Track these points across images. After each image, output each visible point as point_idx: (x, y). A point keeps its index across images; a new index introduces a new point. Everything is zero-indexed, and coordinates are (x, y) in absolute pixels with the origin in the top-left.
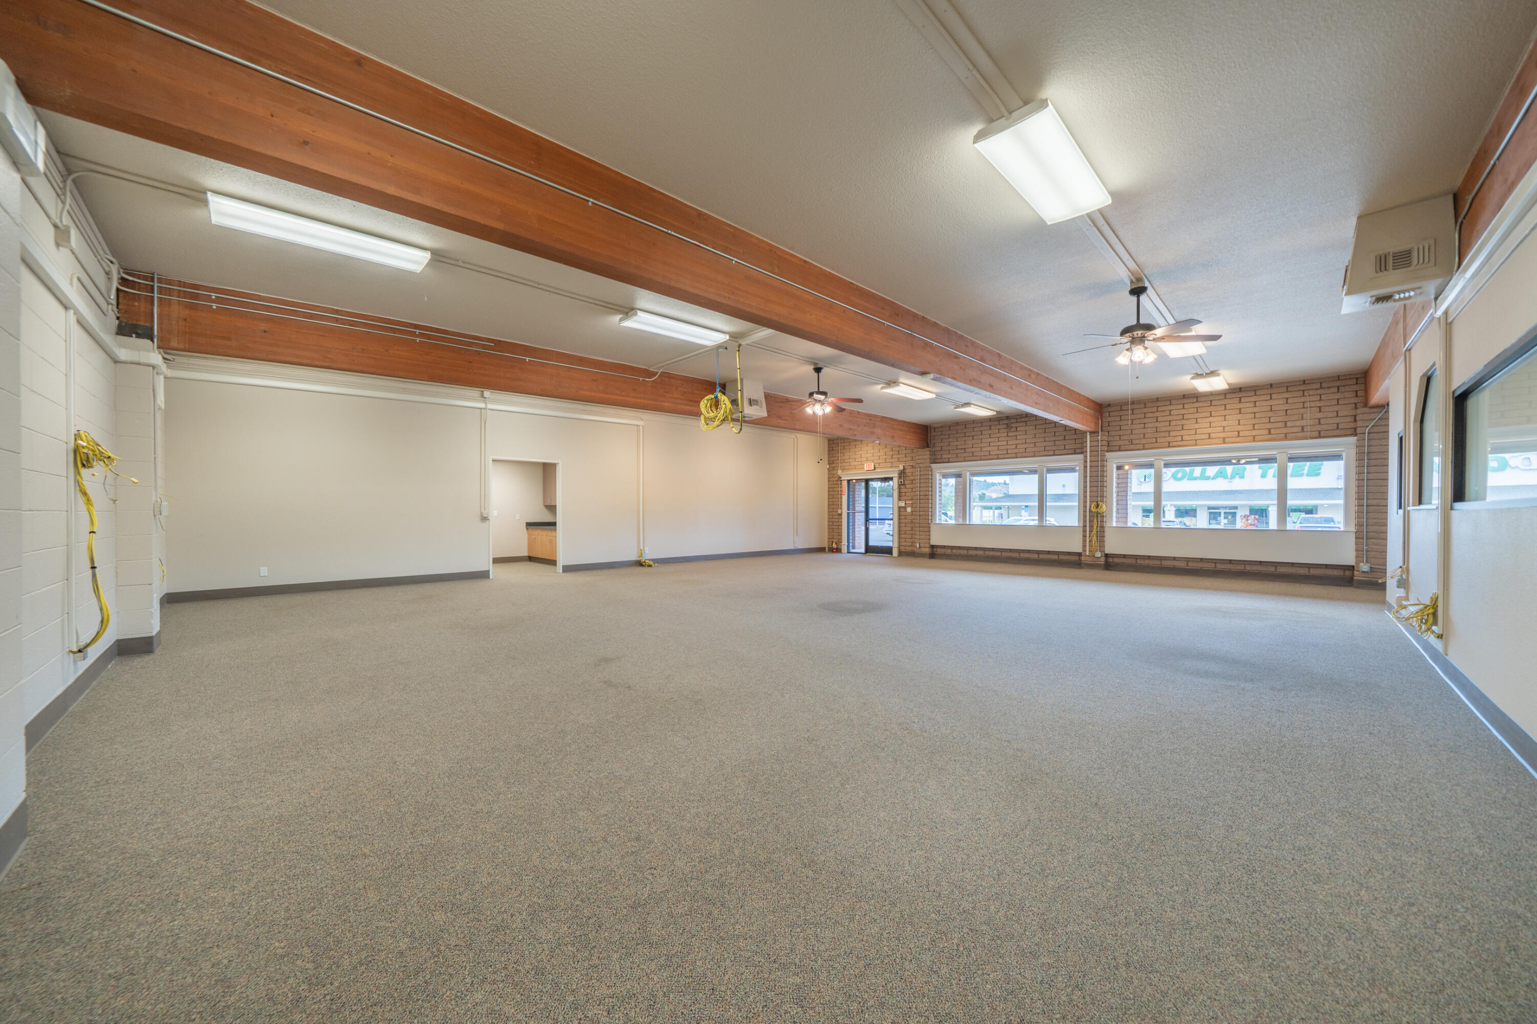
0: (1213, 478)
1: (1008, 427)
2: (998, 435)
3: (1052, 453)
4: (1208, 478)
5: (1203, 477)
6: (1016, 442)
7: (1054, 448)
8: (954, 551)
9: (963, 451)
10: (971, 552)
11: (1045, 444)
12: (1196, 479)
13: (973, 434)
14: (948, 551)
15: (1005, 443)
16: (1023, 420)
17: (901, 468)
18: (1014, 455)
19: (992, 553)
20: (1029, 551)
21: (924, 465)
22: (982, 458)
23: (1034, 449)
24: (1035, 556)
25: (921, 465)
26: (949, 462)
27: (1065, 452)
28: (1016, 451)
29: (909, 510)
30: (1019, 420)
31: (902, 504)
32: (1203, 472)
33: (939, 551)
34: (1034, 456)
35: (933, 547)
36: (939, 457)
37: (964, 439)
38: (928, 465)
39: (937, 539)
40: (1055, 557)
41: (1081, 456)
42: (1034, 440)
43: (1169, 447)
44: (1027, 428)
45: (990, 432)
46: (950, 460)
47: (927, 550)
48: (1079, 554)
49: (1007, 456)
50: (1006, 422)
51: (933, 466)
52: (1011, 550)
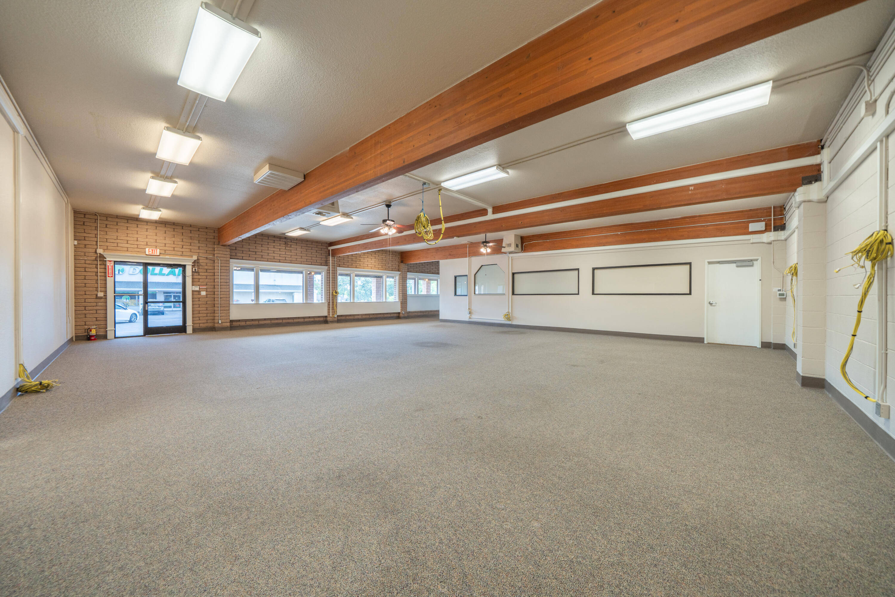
0: (167, 275)
1: (286, 243)
2: (279, 247)
3: (310, 263)
4: (164, 275)
5: (161, 274)
6: (291, 254)
7: (312, 261)
8: (247, 323)
9: (254, 253)
10: (261, 322)
11: (307, 258)
12: (156, 274)
13: (262, 243)
14: (243, 324)
15: (284, 253)
16: (295, 242)
17: (195, 258)
18: (290, 261)
19: (276, 321)
20: (299, 318)
21: (225, 259)
22: (269, 260)
23: (301, 260)
24: (302, 320)
25: (222, 259)
26: (242, 259)
27: (317, 264)
28: (291, 259)
29: (203, 293)
30: (292, 241)
31: (197, 289)
32: (161, 270)
33: (235, 324)
34: (301, 264)
35: (231, 321)
36: (234, 254)
37: (255, 245)
38: (228, 259)
39: (235, 315)
40: (312, 319)
41: (326, 267)
42: (301, 255)
43: (356, 268)
44: (297, 247)
45: (274, 244)
46: (244, 258)
47: (228, 324)
48: (326, 317)
49: (285, 261)
50: (284, 240)
51: (231, 260)
52: (288, 318)
